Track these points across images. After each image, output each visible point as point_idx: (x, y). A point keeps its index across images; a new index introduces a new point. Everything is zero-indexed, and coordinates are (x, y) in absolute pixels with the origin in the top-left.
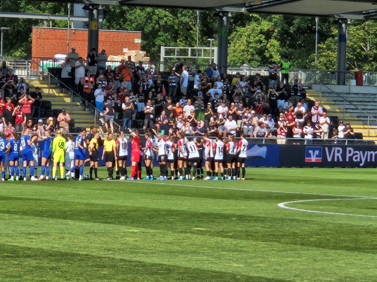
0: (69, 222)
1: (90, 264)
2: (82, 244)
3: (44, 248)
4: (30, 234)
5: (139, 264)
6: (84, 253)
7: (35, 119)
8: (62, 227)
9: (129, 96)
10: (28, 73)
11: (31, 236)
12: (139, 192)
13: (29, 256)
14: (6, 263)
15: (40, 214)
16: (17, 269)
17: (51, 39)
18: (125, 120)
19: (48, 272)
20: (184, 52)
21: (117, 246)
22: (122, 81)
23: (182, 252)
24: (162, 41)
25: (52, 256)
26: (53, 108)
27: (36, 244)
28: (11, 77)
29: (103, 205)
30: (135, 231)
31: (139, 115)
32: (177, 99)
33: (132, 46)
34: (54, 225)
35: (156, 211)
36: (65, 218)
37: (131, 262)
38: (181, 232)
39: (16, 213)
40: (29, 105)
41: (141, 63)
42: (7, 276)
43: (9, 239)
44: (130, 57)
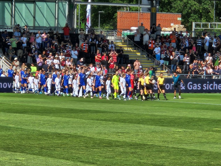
0: (141, 125)
1: (154, 150)
2: (149, 139)
3: (127, 141)
4: (118, 133)
5: (183, 149)
6: (151, 144)
7: (119, 66)
8: (137, 128)
9: (174, 51)
10: (115, 38)
11: (119, 134)
12: (182, 108)
13: (118, 146)
14: (105, 150)
15: (124, 121)
16: (111, 153)
17: (129, 18)
18: (172, 66)
19: (130, 155)
20: (206, 25)
21: (170, 139)
22: (171, 43)
23: (208, 143)
24: (193, 19)
25: (132, 145)
26: (130, 59)
27: (122, 139)
28: (105, 41)
29: (160, 116)
30: (180, 130)
31: (180, 62)
32: (203, 53)
33: (176, 22)
34: (132, 128)
35: (192, 119)
36: (139, 123)
37: (178, 149)
38: (207, 131)
39: (110, 121)
40: (116, 57)
41: (181, 32)
42: (105, 158)
43: (106, 136)
44: (175, 29)
